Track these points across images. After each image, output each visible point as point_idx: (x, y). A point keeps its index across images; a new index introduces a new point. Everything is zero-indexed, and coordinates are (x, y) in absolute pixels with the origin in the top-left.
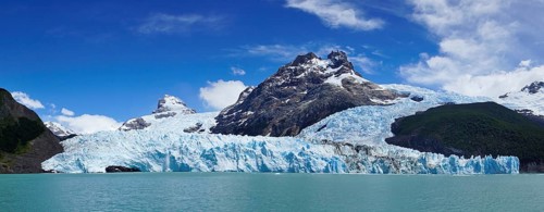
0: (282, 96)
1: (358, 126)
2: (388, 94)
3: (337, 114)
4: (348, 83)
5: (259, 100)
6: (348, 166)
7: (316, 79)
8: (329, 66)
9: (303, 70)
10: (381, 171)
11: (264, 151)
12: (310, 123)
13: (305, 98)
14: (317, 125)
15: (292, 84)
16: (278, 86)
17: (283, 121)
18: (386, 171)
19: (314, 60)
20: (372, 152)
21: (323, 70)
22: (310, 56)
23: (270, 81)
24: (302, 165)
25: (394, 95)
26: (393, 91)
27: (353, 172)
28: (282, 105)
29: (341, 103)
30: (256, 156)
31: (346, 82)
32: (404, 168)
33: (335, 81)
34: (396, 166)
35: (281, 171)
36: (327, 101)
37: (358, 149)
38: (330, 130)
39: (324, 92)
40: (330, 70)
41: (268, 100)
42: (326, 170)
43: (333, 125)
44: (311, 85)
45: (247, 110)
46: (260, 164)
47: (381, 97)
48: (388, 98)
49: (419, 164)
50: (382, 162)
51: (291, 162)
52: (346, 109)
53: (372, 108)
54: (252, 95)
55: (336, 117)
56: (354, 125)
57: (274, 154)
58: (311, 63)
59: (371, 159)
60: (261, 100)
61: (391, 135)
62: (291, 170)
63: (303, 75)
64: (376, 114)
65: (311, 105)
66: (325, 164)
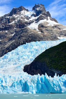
4: (43, 26)
7: (22, 25)
8: (33, 15)
9: (14, 19)
15: (6, 29)
19: (22, 12)
22: (21, 9)
31: (41, 26)
40: (33, 18)
44: (18, 29)
58: (20, 14)
63: (13, 22)
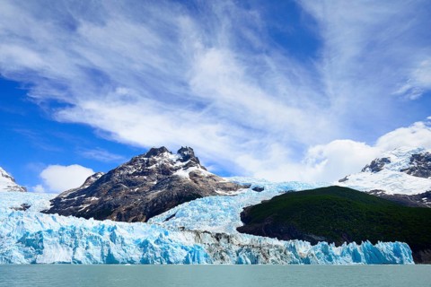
0: (131, 184)
1: (207, 216)
2: (231, 186)
3: (186, 204)
4: (195, 175)
5: (107, 186)
6: (211, 255)
7: (165, 171)
8: (179, 160)
9: (155, 162)
10: (249, 261)
11: (113, 238)
12: (158, 213)
13: (154, 188)
14: (166, 214)
15: (143, 173)
16: (128, 175)
17: (129, 209)
18: (255, 261)
19: (165, 154)
20: (234, 239)
21: (173, 163)
22: (163, 150)
23: (122, 169)
24: (158, 255)
25: (236, 187)
26: (235, 183)
27: (217, 263)
28: (131, 193)
29: (189, 195)
30: (103, 244)
31: (193, 175)
32: (274, 258)
33: (183, 174)
34: (264, 256)
35: (132, 262)
36: (175, 191)
37: (218, 237)
38: (179, 220)
39: (173, 183)
40: (179, 164)
41: (116, 187)
42: (186, 261)
43: (182, 215)
44: (161, 176)
45: (91, 196)
46: (106, 254)
47: (225, 189)
48: (231, 189)
49: (289, 253)
50: (248, 250)
51: (145, 251)
52: (194, 199)
53: (220, 198)
54: (100, 181)
55: (185, 207)
56: (203, 214)
57: (126, 241)
58: (162, 156)
59: (235, 248)
60: (109, 187)
61: (241, 224)
62: (145, 261)
63: (154, 166)
64: (224, 204)
65: (160, 195)
66: (185, 253)
